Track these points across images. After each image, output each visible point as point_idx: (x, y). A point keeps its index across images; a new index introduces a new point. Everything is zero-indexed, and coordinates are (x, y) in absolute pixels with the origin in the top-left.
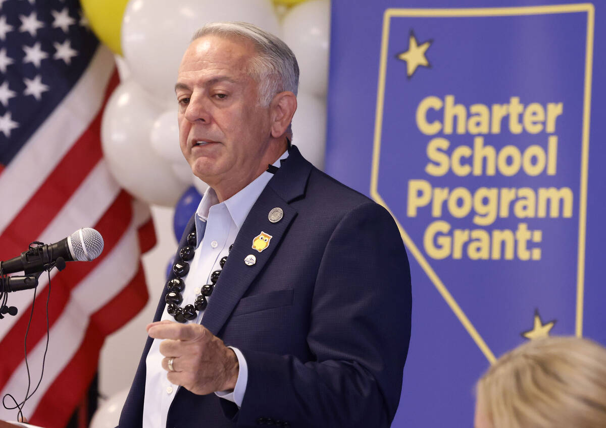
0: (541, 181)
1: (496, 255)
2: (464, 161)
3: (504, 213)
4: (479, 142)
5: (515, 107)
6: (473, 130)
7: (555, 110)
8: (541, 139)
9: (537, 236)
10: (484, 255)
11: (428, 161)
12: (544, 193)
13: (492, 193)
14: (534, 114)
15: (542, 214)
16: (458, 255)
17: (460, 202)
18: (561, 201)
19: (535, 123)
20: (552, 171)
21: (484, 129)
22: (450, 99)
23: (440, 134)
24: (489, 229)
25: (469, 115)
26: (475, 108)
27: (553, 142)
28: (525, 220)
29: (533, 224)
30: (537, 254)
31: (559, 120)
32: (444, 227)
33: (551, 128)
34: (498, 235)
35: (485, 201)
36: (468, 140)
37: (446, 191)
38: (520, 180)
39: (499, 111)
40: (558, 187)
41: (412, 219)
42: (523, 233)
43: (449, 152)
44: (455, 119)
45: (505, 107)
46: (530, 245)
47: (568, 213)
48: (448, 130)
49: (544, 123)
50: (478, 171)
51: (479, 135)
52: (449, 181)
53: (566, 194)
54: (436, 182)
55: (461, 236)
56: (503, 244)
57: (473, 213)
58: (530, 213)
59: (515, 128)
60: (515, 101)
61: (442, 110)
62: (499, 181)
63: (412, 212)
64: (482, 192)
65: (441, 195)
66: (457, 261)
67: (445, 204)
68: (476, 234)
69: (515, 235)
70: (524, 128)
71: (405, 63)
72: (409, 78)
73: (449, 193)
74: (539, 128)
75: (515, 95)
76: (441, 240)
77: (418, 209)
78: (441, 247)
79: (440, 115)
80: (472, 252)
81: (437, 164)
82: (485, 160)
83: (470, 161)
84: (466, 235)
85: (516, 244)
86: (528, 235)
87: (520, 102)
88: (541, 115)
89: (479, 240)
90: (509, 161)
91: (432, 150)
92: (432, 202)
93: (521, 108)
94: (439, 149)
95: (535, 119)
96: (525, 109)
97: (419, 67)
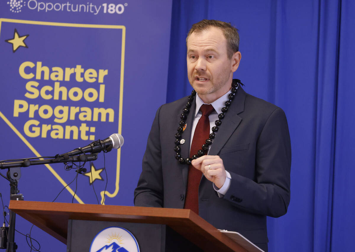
0: (96, 104)
1: (68, 137)
2: (47, 93)
3: (72, 118)
4: (57, 85)
5: (79, 69)
6: (53, 78)
7: (103, 73)
8: (96, 85)
9: (93, 130)
10: (61, 136)
11: (26, 91)
12: (96, 111)
13: (65, 109)
14: (91, 73)
15: (96, 119)
16: (44, 135)
17: (46, 112)
18: (108, 115)
19: (91, 78)
20: (102, 100)
21: (60, 78)
22: (39, 64)
23: (34, 79)
24: (64, 125)
25: (51, 72)
26: (54, 69)
27: (102, 88)
28: (85, 122)
29: (90, 124)
30: (92, 138)
31: (105, 77)
32: (37, 123)
33: (101, 80)
34: (68, 128)
35: (61, 112)
36: (51, 83)
37: (37, 107)
38: (82, 103)
39: (69, 71)
40: (106, 109)
41: (16, 118)
42: (84, 128)
43: (39, 88)
44: (43, 73)
45: (73, 69)
46: (88, 133)
47: (111, 119)
48: (38, 77)
49: (97, 78)
50: (56, 97)
51: (57, 81)
52: (39, 101)
53: (111, 111)
54: (30, 102)
55: (46, 128)
56: (72, 132)
57: (53, 117)
58: (89, 118)
59: (79, 79)
60: (79, 67)
61: (35, 68)
62: (69, 103)
63: (16, 114)
64: (59, 108)
65: (33, 108)
66: (44, 138)
67: (36, 112)
68: (55, 127)
69: (79, 128)
70: (84, 79)
71: (12, 44)
72: (14, 51)
73: (39, 107)
74: (94, 80)
75: (79, 64)
76: (34, 129)
77: (20, 113)
78: (34, 132)
79: (33, 70)
80: (53, 135)
81: (32, 93)
82: (61, 93)
83: (52, 93)
84: (49, 127)
85: (80, 132)
86: (87, 129)
87: (82, 68)
88: (95, 74)
89: (57, 130)
90: (76, 94)
91: (28, 86)
92: (28, 111)
93: (82, 70)
94: (32, 86)
95: (91, 76)
96: (85, 71)
97: (20, 47)
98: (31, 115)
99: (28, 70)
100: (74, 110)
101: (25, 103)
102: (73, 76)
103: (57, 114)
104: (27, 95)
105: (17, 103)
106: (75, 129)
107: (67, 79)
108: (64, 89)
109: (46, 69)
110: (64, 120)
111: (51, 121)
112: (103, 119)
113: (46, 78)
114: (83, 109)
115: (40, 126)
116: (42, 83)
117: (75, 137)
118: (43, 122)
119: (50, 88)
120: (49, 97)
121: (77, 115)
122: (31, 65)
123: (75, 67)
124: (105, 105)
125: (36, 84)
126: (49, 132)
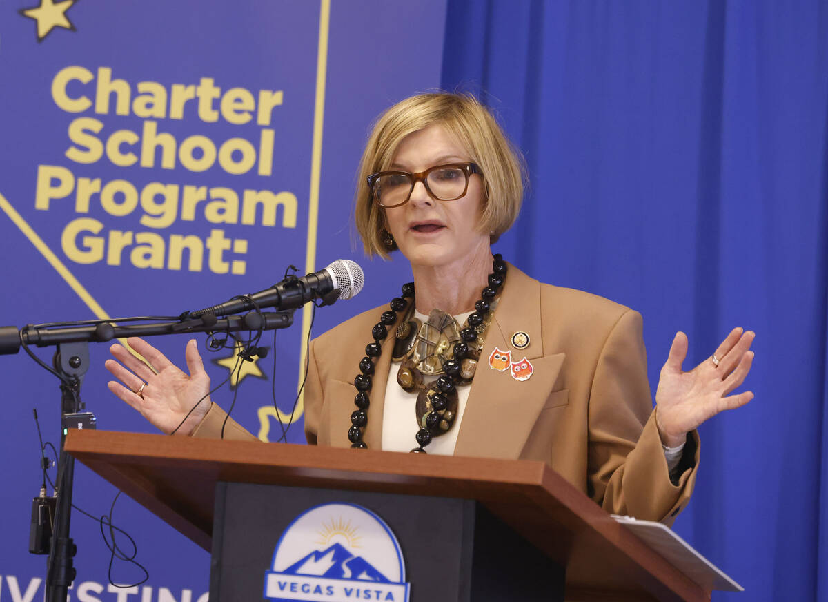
0: (251, 181)
1: (175, 263)
2: (124, 148)
3: (189, 214)
4: (150, 128)
5: (207, 89)
6: (140, 109)
7: (270, 100)
8: (251, 132)
9: (241, 246)
10: (157, 262)
11: (70, 144)
12: (251, 197)
13: (171, 191)
14: (238, 100)
15: (249, 218)
16: (114, 259)
17: (119, 198)
18: (280, 209)
19: (239, 112)
20: (265, 169)
21: (159, 112)
22: (105, 73)
23: (90, 113)
24: (165, 234)
25: (135, 94)
26: (143, 87)
27: (268, 138)
28: (222, 226)
29: (233, 231)
30: (239, 268)
31: (276, 111)
32: (95, 226)
33: (264, 118)
34: (177, 242)
35: (159, 199)
36: (134, 123)
37: (97, 183)
38: (215, 176)
39: (181, 94)
40: (276, 191)
41: (41, 212)
42: (218, 242)
43: (103, 136)
44: (113, 97)
45: (191, 89)
46: (229, 256)
47: (290, 221)
48: (102, 107)
49: (254, 114)
50: (148, 161)
51: (151, 118)
52: (104, 170)
53: (289, 201)
54: (80, 171)
55: (119, 240)
56: (186, 253)
57: (139, 211)
58: (231, 218)
59: (207, 114)
60: (207, 83)
61: (93, 84)
62: (181, 176)
63: (42, 203)
64: (153, 189)
65: (87, 188)
66: (113, 267)
67: (95, 199)
68: (142, 237)
69: (204, 242)
70: (221, 116)
71: (35, 21)
72: (40, 40)
73: (103, 185)
74: (245, 118)
75: (207, 75)
76: (88, 241)
77: (53, 202)
78: (88, 249)
79: (88, 90)
80: (137, 259)
81: (84, 149)
82: (159, 150)
83: (136, 149)
84: (127, 238)
85: (206, 253)
86: (226, 244)
87: (216, 85)
88: (249, 103)
89: (148, 245)
90: (198, 153)
91: (75, 131)
92: (73, 195)
93: (216, 92)
94: (87, 131)
95: (239, 106)
96: (223, 93)
97: (56, 28)
98: (82, 205)
99: (74, 89)
100: (194, 195)
101: (65, 175)
102: (192, 106)
103: (149, 205)
104: (73, 154)
105: (46, 173)
106: (194, 243)
107: (177, 113)
108: (168, 141)
109: (123, 88)
110: (167, 221)
111: (132, 223)
112: (269, 220)
113: (123, 109)
114: (216, 192)
115: (104, 234)
116: (112, 123)
117: (195, 265)
118: (111, 223)
119: (130, 137)
120: (129, 160)
121: (200, 207)
122: (84, 75)
123: (197, 83)
124: (273, 184)
125: (96, 126)
126: (126, 252)
